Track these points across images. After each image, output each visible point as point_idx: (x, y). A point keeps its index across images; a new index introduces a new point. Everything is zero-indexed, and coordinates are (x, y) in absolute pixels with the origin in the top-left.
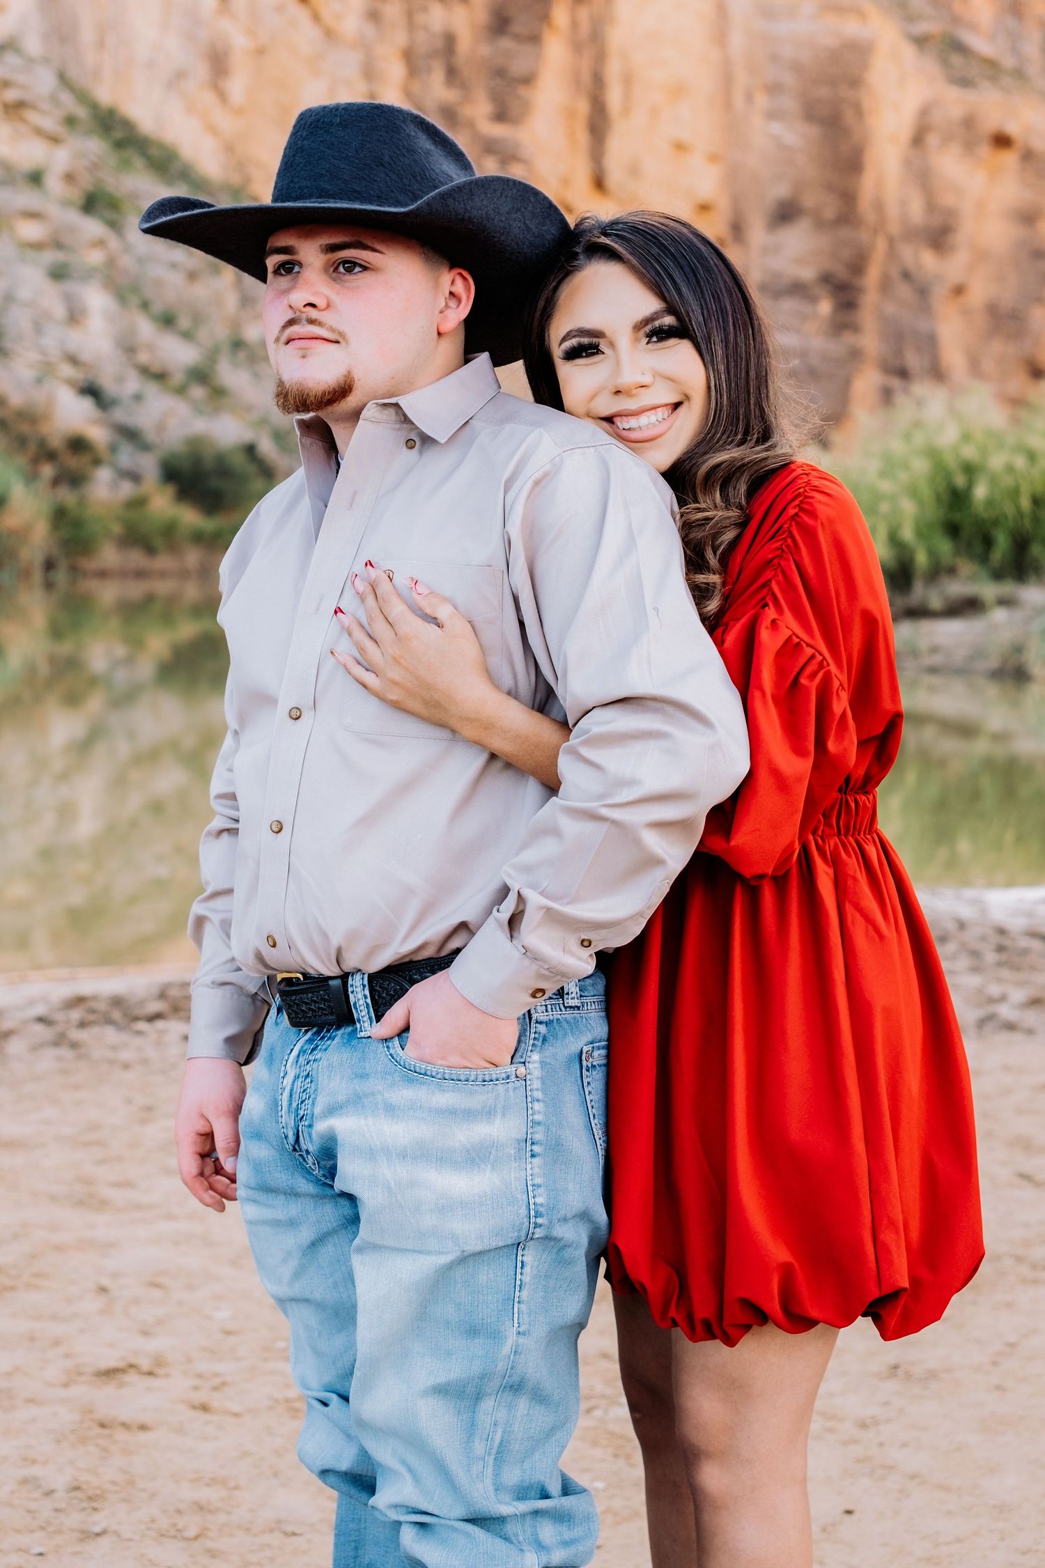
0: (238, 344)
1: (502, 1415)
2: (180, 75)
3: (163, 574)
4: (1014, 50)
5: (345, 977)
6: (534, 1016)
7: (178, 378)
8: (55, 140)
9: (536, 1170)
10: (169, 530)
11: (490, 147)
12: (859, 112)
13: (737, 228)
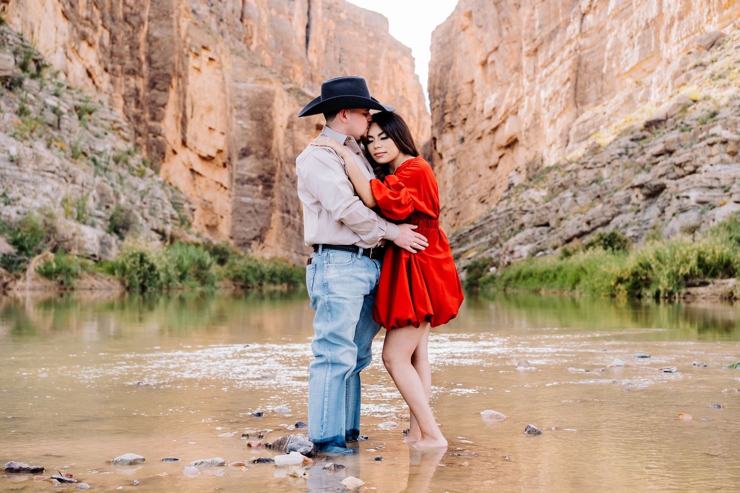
11: (150, 130)
12: (271, 117)
13: (229, 159)
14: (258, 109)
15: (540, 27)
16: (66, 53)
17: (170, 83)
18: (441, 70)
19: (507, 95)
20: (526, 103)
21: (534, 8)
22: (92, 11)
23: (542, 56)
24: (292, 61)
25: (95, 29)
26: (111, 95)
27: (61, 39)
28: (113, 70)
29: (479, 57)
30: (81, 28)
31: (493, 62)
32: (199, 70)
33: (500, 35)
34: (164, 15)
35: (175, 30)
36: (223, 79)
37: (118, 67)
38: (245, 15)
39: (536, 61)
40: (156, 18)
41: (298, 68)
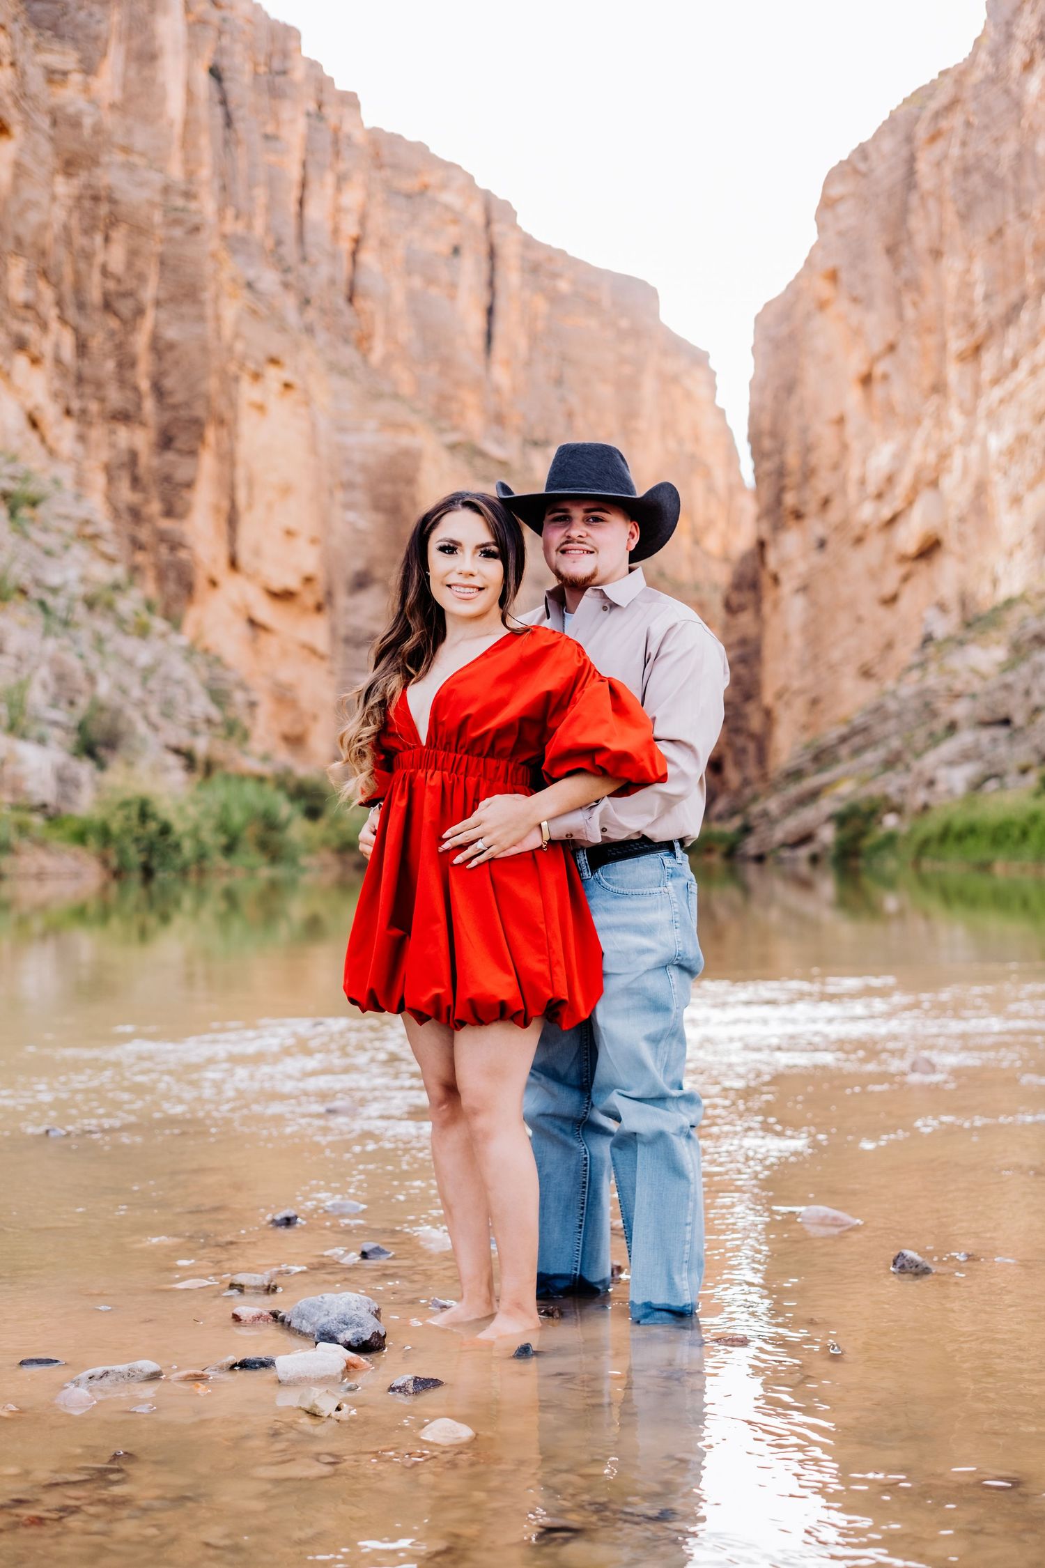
11: (162, 537)
12: (415, 505)
13: (329, 594)
14: (387, 488)
15: (987, 297)
17: (201, 438)
18: (776, 397)
19: (917, 444)
20: (957, 461)
21: (971, 257)
22: (37, 289)
23: (989, 359)
24: (458, 385)
25: (44, 326)
26: (79, 465)
28: (84, 412)
29: (855, 364)
30: (16, 326)
31: (885, 377)
32: (260, 408)
33: (900, 316)
34: (186, 295)
35: (211, 325)
36: (314, 426)
37: (94, 407)
38: (358, 289)
39: (978, 371)
40: (172, 299)
41: (470, 398)
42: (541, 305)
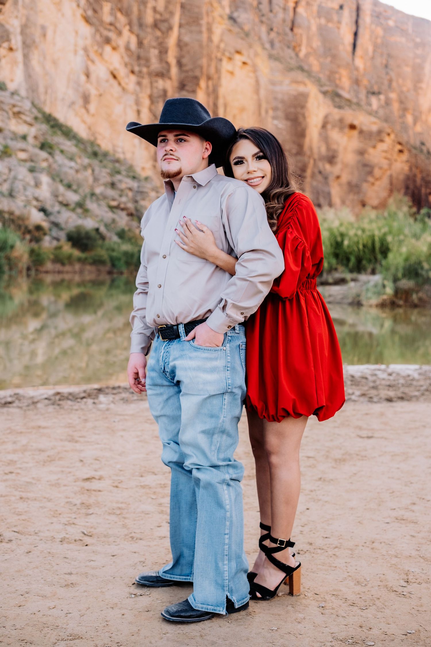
0: (93, 194)
1: (219, 439)
2: (73, 103)
3: (67, 272)
4: (357, 96)
5: (177, 325)
6: (228, 335)
7: (73, 206)
8: (31, 125)
9: (228, 374)
10: (70, 257)
12: (304, 117)
14: (292, 110)
16: (88, 56)
17: (198, 85)
22: (116, 17)
24: (339, 66)
25: (120, 33)
26: (137, 95)
27: (81, 43)
28: (140, 72)
30: (106, 33)
32: (232, 73)
34: (194, 22)
35: (205, 36)
36: (257, 82)
37: (145, 70)
38: (296, 24)
40: (188, 24)
41: (344, 72)
42: (380, 31)
